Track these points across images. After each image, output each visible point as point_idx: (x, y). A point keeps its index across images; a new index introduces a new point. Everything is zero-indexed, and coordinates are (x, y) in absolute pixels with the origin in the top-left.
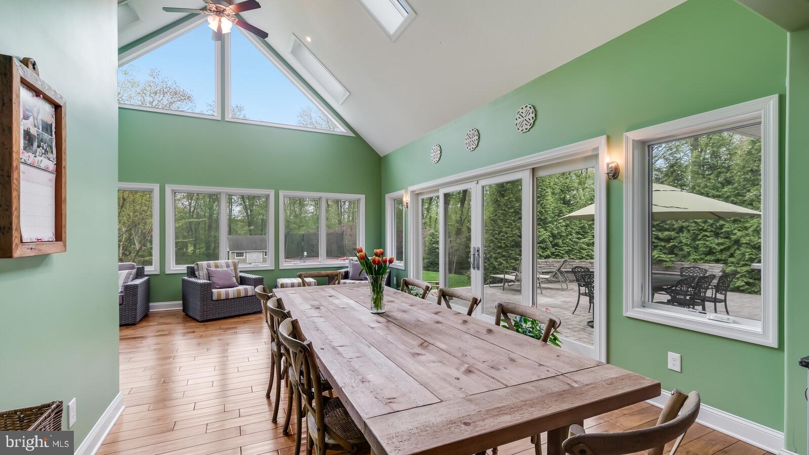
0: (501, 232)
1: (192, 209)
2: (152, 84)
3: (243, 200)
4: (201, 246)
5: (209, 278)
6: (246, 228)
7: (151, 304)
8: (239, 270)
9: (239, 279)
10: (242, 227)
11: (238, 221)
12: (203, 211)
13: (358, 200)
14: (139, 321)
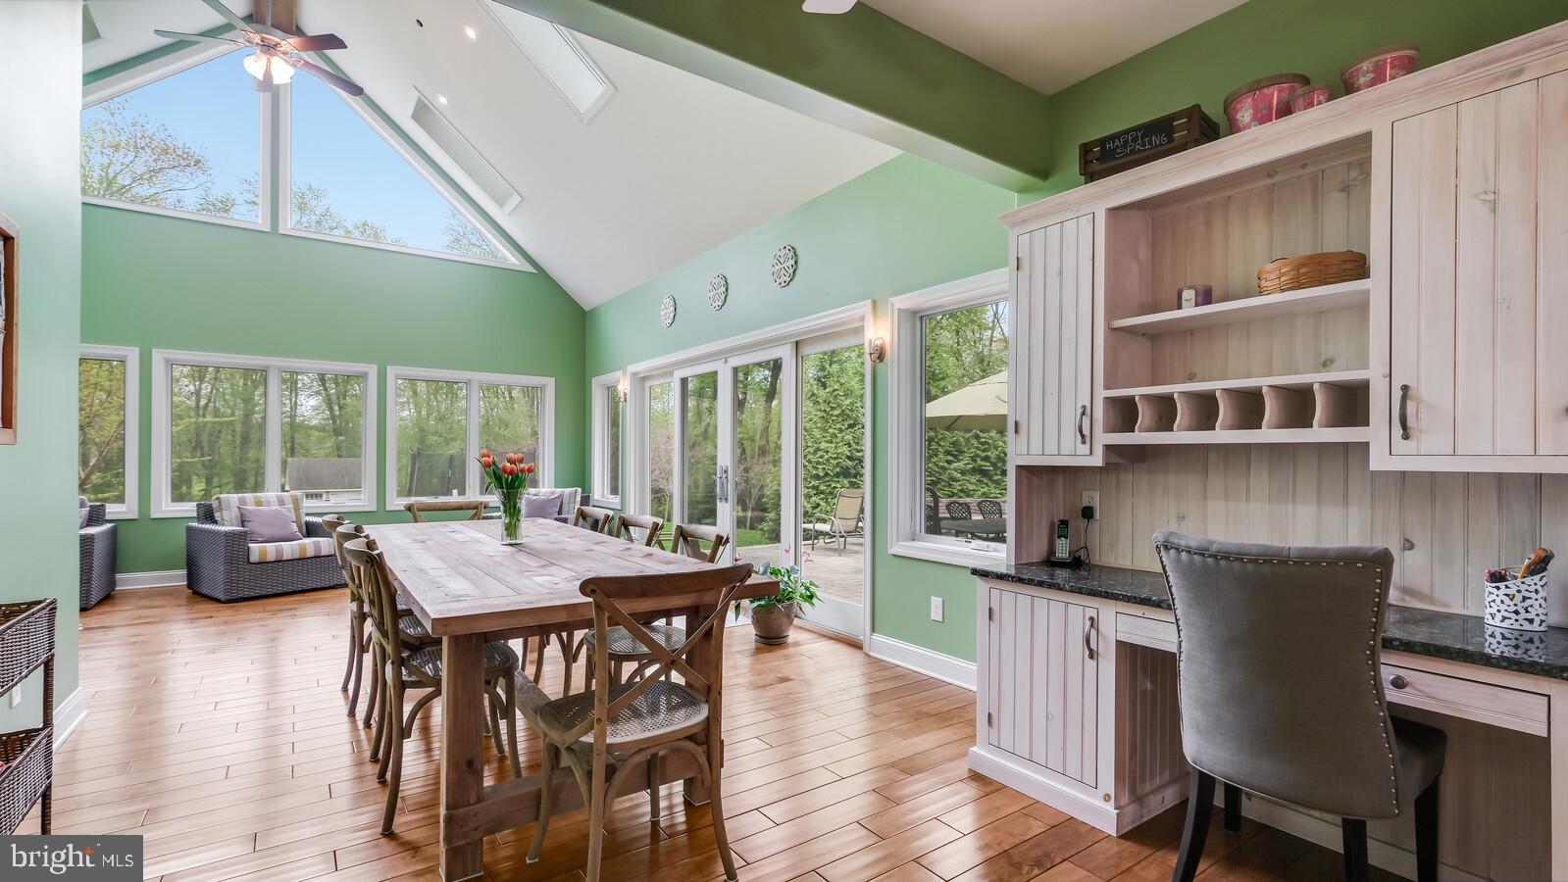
0: (818, 449)
1: (203, 402)
2: (107, 128)
3: (324, 385)
4: (224, 481)
5: (243, 523)
6: (330, 443)
7: (118, 576)
8: (304, 511)
9: (304, 527)
10: (321, 441)
11: (312, 428)
12: (229, 407)
13: (542, 388)
14: (97, 604)
